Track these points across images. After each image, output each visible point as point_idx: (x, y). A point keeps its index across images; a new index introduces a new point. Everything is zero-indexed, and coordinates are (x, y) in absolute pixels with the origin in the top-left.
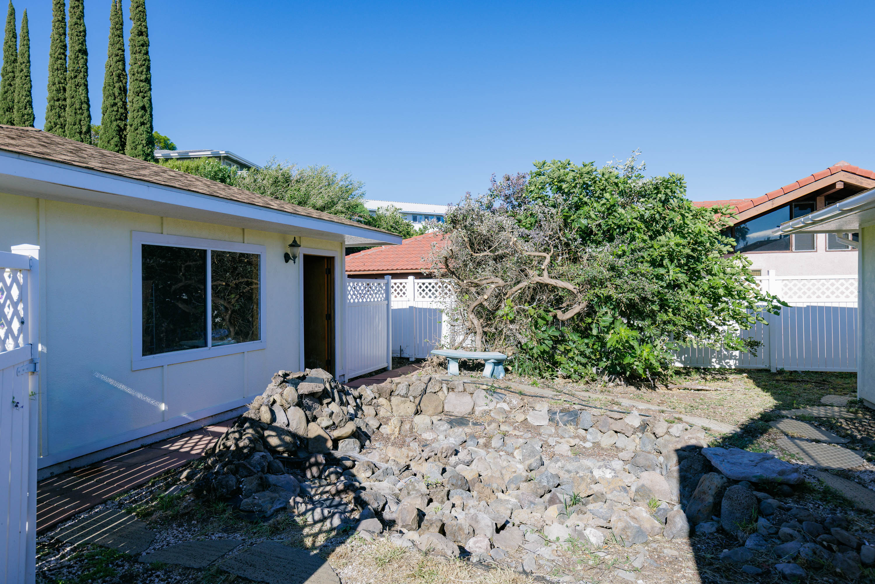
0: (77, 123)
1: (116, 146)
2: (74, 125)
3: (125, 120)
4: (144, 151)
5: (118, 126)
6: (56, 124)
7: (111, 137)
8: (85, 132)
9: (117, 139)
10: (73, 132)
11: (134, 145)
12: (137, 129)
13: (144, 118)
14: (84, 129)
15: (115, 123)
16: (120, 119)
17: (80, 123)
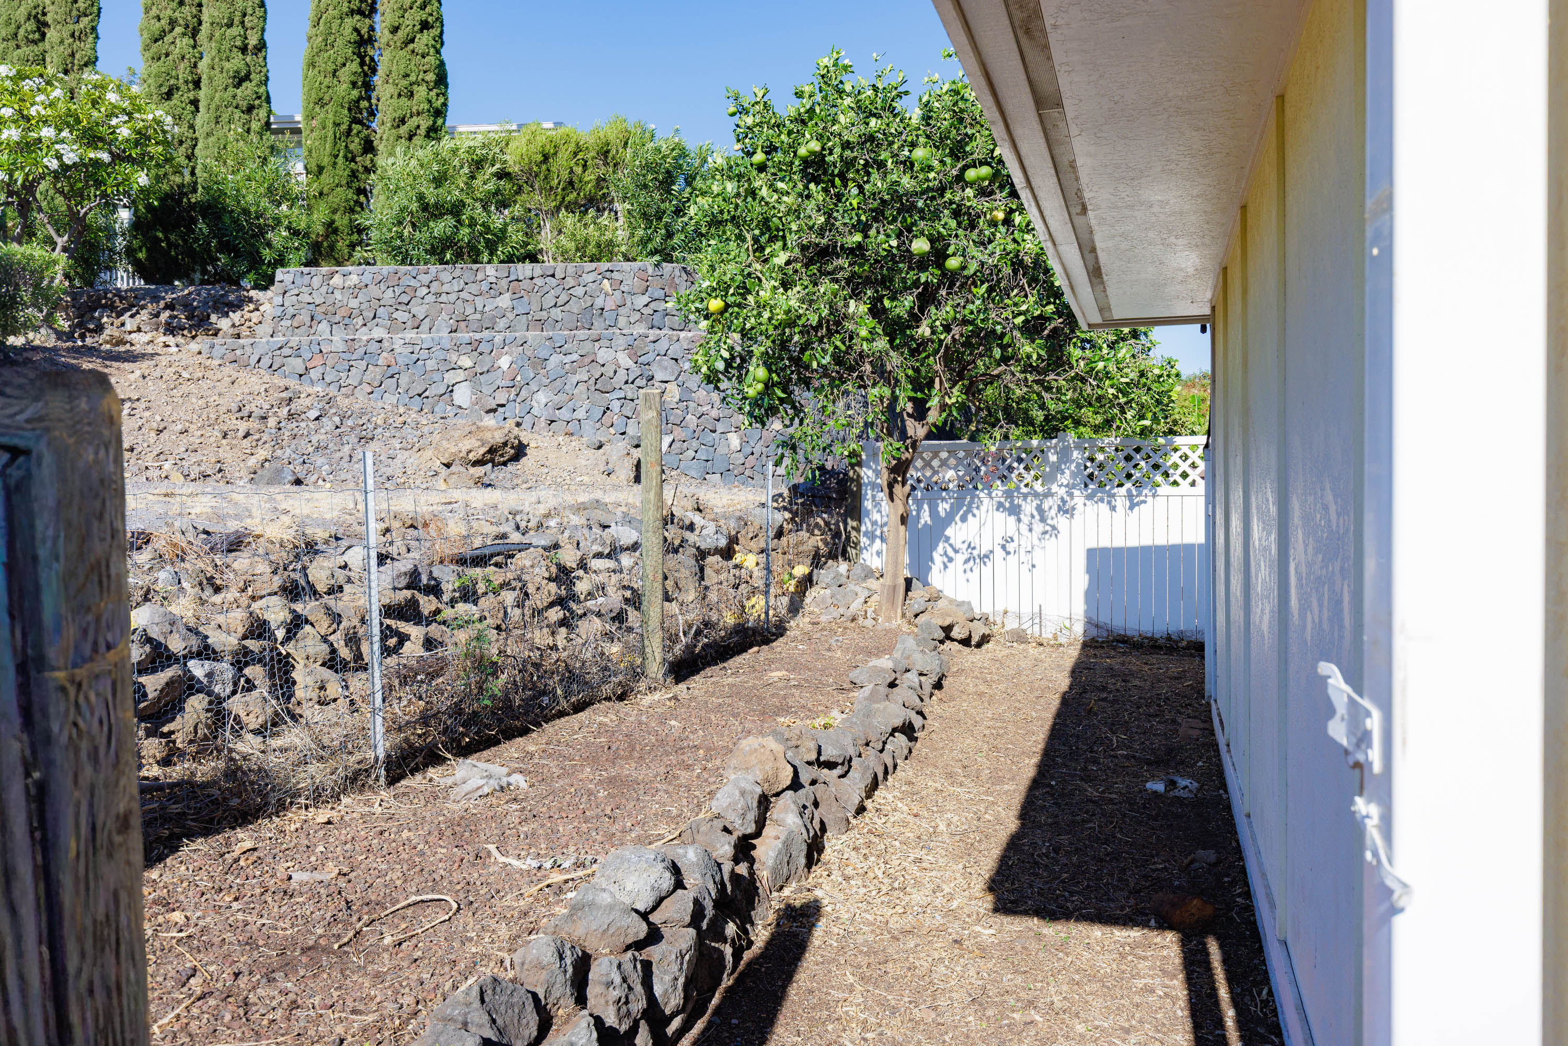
0: (237, 20)
1: (354, 84)
2: (230, 25)
3: (369, 16)
4: (430, 102)
5: (356, 30)
6: (173, 23)
7: (340, 60)
8: (255, 47)
9: (354, 66)
10: (226, 45)
11: (405, 83)
12: (412, 41)
13: (428, 9)
14: (253, 41)
15: (350, 22)
16: (360, 12)
17: (243, 23)
